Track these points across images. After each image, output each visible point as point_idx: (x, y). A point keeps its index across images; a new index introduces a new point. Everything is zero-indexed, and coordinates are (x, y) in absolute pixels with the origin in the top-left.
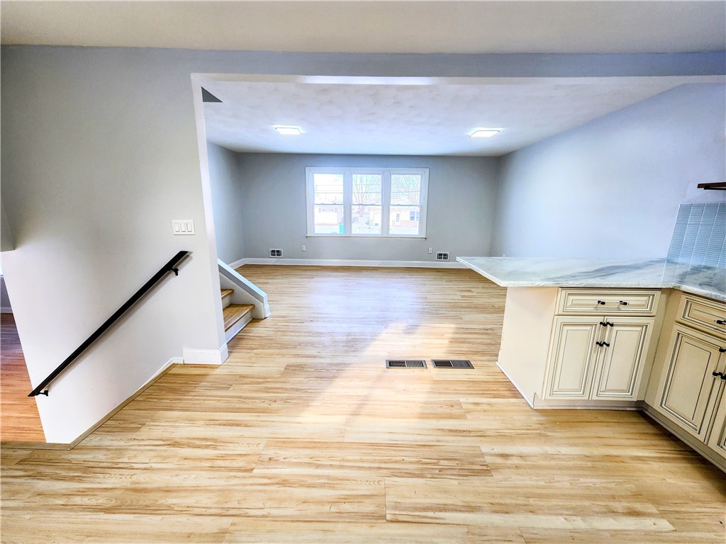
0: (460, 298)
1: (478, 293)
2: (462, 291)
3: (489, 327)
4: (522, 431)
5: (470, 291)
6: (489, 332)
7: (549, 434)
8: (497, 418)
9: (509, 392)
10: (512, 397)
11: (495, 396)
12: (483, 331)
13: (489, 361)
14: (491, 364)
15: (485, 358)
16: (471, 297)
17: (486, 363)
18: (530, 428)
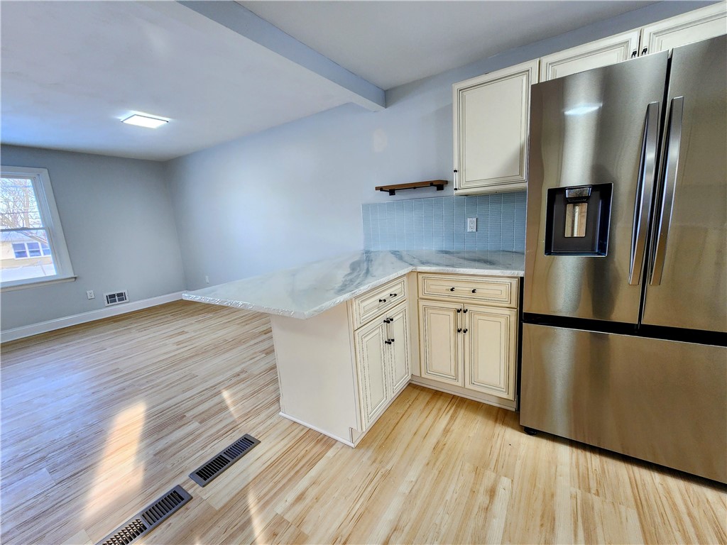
0: (175, 347)
1: (195, 331)
2: (171, 336)
3: (238, 369)
4: (369, 489)
5: (183, 333)
6: (243, 376)
7: (388, 467)
8: (336, 495)
9: (319, 445)
10: (327, 450)
11: (311, 464)
12: (234, 380)
13: (269, 417)
14: (274, 420)
15: (263, 416)
16: (190, 339)
17: (269, 422)
18: (371, 476)
